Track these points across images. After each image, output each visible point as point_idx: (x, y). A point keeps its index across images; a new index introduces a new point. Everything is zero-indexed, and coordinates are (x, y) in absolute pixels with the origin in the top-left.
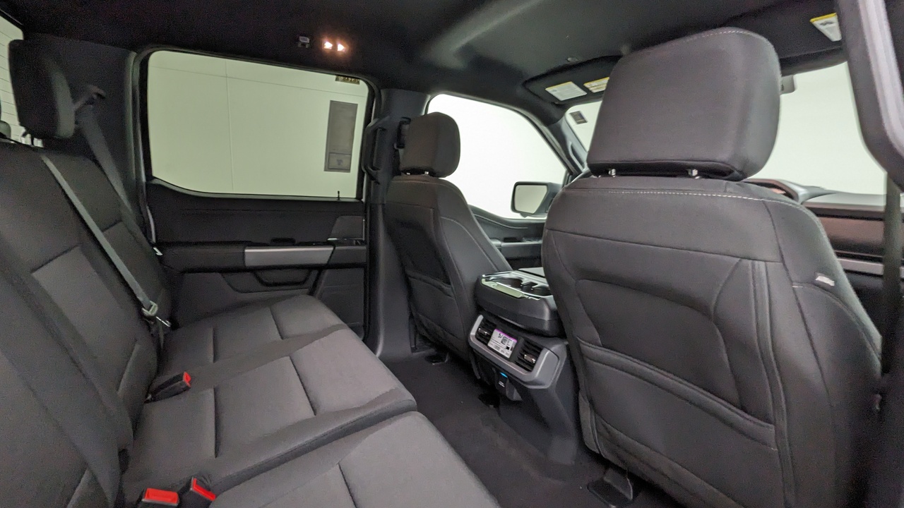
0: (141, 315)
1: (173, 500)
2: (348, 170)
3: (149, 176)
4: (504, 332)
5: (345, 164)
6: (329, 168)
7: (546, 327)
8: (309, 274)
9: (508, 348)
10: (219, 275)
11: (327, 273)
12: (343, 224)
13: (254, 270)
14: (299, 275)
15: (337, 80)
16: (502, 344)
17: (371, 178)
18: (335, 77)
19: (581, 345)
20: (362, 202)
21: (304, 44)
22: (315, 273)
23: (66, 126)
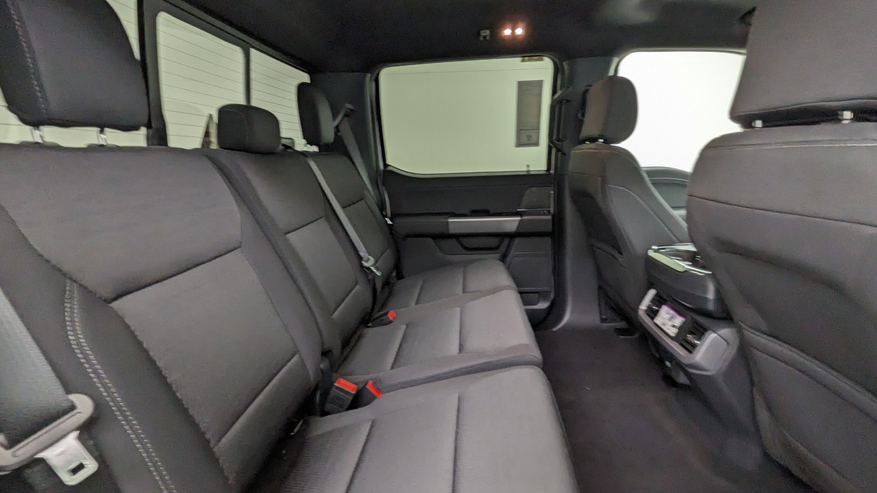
0: (362, 266)
1: (353, 390)
2: (537, 144)
3: (386, 165)
4: (673, 309)
5: (533, 140)
6: (520, 144)
7: (711, 306)
8: (501, 242)
9: (674, 326)
10: (430, 240)
11: (517, 240)
12: (532, 195)
13: (458, 237)
14: (493, 242)
15: (523, 61)
16: (668, 321)
17: (558, 150)
18: (520, 59)
19: (744, 331)
20: (550, 174)
21: (485, 37)
22: (506, 241)
23: (328, 134)
